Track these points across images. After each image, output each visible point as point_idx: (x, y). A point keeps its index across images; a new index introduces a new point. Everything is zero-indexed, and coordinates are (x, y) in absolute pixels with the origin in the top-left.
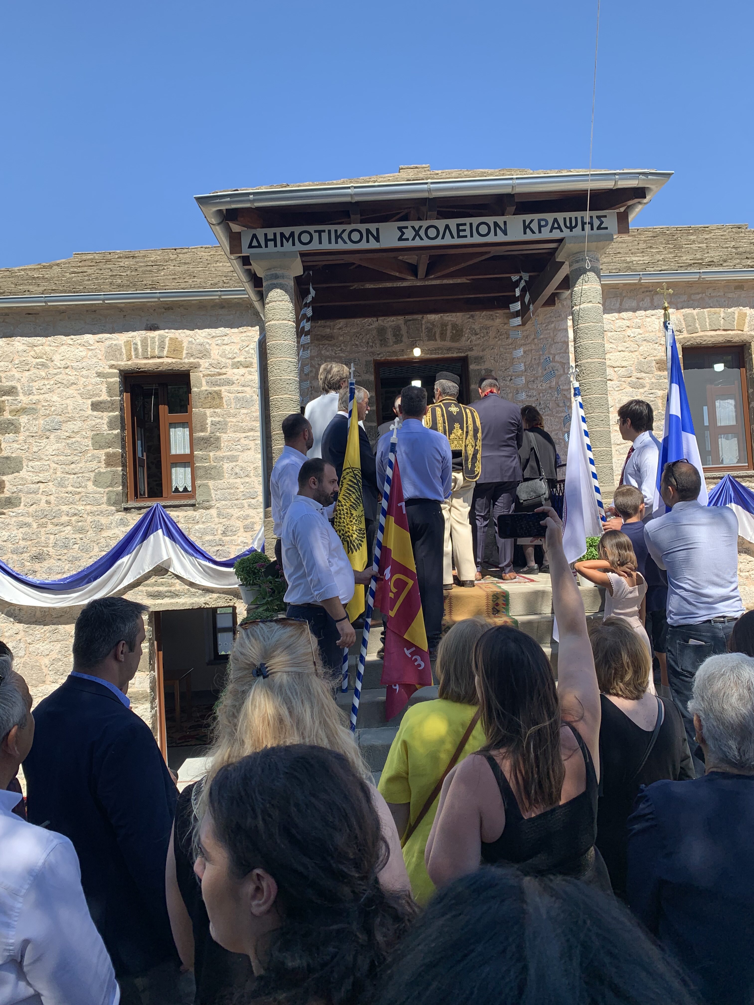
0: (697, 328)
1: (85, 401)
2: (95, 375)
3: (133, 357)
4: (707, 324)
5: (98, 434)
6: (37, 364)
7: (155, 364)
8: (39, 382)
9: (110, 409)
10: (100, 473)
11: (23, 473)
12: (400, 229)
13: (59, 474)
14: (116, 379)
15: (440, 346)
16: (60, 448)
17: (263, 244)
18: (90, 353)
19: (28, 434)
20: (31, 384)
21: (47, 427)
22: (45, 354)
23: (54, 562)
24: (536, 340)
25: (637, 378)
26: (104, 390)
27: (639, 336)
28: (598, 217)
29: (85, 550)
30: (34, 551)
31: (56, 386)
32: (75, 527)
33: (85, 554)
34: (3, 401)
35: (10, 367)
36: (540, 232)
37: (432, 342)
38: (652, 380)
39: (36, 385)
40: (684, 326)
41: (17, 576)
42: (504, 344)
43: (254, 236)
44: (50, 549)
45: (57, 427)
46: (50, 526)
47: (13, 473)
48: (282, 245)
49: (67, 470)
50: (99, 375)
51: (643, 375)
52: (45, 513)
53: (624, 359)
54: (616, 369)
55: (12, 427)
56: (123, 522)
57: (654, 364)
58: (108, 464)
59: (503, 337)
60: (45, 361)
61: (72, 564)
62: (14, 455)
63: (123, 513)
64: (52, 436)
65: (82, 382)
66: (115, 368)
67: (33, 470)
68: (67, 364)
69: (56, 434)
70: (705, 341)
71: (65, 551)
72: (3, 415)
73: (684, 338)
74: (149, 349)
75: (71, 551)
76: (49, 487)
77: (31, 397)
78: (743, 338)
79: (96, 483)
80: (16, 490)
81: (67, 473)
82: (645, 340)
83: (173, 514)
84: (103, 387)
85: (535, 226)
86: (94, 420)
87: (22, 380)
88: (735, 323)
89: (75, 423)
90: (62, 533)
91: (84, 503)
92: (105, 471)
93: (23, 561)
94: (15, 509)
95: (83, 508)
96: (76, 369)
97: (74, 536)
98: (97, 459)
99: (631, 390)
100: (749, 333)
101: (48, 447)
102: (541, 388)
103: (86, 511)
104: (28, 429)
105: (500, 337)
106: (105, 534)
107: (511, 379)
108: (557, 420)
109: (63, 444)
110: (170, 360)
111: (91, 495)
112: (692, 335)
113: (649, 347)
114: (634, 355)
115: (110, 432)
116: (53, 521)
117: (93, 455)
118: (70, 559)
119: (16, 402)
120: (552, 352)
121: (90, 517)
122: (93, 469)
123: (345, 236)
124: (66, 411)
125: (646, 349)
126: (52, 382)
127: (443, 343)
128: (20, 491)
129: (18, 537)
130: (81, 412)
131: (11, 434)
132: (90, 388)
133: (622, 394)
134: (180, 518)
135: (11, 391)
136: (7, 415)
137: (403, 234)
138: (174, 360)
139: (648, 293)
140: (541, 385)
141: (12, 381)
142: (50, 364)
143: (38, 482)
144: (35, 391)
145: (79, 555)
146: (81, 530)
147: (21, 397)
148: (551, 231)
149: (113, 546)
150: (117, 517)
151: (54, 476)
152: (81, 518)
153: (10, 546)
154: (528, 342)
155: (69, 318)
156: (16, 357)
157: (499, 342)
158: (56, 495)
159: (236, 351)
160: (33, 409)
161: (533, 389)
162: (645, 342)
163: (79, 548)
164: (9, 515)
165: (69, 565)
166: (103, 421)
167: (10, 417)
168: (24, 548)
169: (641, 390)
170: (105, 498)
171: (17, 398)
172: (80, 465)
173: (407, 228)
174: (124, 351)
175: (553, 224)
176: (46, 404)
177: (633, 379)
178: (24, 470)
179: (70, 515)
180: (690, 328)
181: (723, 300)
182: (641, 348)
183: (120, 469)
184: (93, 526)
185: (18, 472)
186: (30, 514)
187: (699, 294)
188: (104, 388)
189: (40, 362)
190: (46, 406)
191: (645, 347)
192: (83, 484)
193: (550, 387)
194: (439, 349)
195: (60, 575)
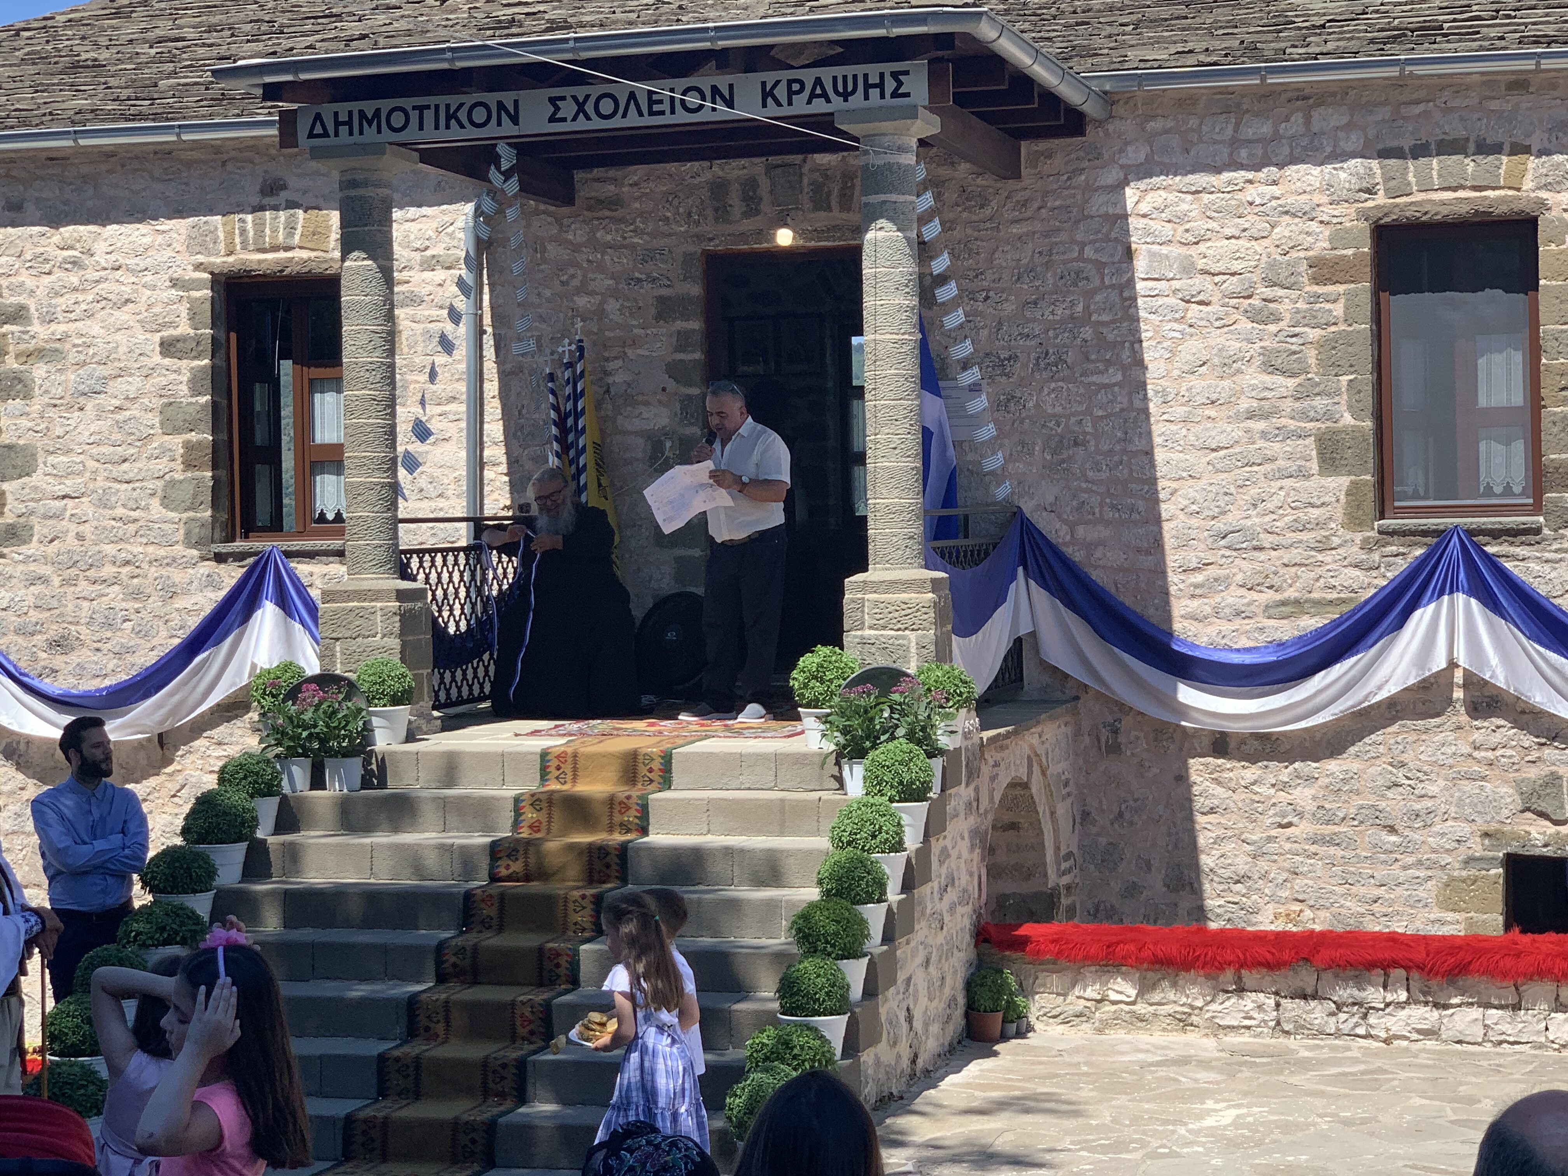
0: (1409, 184)
1: (148, 336)
2: (168, 284)
3: (238, 247)
4: (1434, 173)
5: (171, 404)
6: (65, 261)
7: (277, 262)
8: (67, 296)
9: (194, 353)
10: (173, 483)
11: (36, 479)
12: (553, 100)
13: (101, 483)
14: (206, 291)
15: (839, 222)
16: (104, 429)
17: (331, 131)
18: (160, 239)
19: (47, 400)
20: (53, 301)
21: (81, 387)
22: (79, 241)
23: (90, 653)
24: (1043, 211)
25: (1264, 300)
26: (184, 314)
27: (1274, 203)
28: (895, 75)
29: (142, 633)
30: (54, 631)
31: (100, 305)
32: (127, 586)
33: (143, 641)
34: (4, 335)
35: (17, 266)
36: (790, 103)
37: (823, 214)
38: (1297, 305)
39: (62, 302)
40: (1379, 179)
41: (21, 678)
42: (974, 218)
43: (318, 117)
44: (82, 629)
45: (98, 388)
46: (83, 584)
47: (20, 477)
48: (361, 133)
49: (115, 474)
50: (175, 283)
51: (1280, 292)
52: (76, 558)
53: (1238, 254)
54: (1217, 279)
55: (19, 387)
56: (211, 582)
57: (1304, 266)
58: (189, 465)
59: (973, 203)
60: (79, 255)
61: (120, 659)
62: (21, 442)
63: (213, 564)
64: (89, 407)
65: (144, 298)
66: (204, 270)
67: (55, 472)
68: (117, 260)
69: (97, 402)
70: (1426, 213)
71: (109, 634)
72: (4, 362)
73: (1377, 207)
74: (268, 231)
75: (119, 634)
76: (83, 506)
77: (53, 326)
78: (1517, 206)
79: (166, 501)
80: (24, 510)
81: (116, 480)
82: (1287, 213)
83: (302, 569)
84: (182, 308)
85: (781, 92)
86: (165, 376)
87: (38, 293)
88: (1502, 171)
89: (130, 379)
90: (104, 599)
91: (145, 540)
92: (182, 477)
93: (35, 649)
94: (23, 549)
95: (140, 549)
96: (133, 271)
97: (124, 605)
98: (168, 454)
99: (1250, 325)
100: (1533, 195)
101: (81, 427)
102: (1051, 317)
103: (146, 556)
104: (46, 392)
105: (968, 204)
106: (179, 603)
107: (987, 298)
108: (1082, 390)
109: (110, 422)
110: (305, 254)
111: (157, 526)
112: (1398, 200)
113: (1293, 227)
114: (1258, 246)
115: (193, 400)
116: (88, 573)
117: (161, 446)
118: (116, 650)
119: (26, 337)
120: (1079, 238)
121: (153, 569)
122: (161, 473)
123: (462, 115)
124: (113, 356)
125: (1287, 234)
126: (90, 298)
127: (844, 215)
128: (32, 513)
129: (27, 603)
130: (142, 358)
131: (18, 400)
132: (157, 309)
133: (1229, 336)
134: (315, 577)
135: (18, 315)
136: (11, 363)
137: (557, 109)
138: (313, 254)
139: (1299, 103)
140: (1052, 313)
141: (20, 294)
142: (87, 260)
143: (64, 497)
144: (60, 316)
145: (132, 643)
146: (137, 595)
147: (36, 327)
148: (809, 102)
149: (193, 628)
150: (201, 571)
151: (91, 486)
152: (138, 571)
153: (14, 618)
154: (1025, 215)
155: (123, 166)
156: (28, 246)
157: (965, 215)
158: (95, 523)
159: (430, 233)
160: (57, 350)
161: (1034, 320)
162: (1287, 217)
163: (133, 629)
164: (12, 559)
165: (115, 661)
166: (181, 378)
167: (16, 366)
168: (37, 623)
169: (1273, 328)
170: (182, 532)
171: (29, 328)
172: (139, 465)
173: (563, 98)
174: (221, 235)
175: (814, 89)
176: (79, 341)
177: (1256, 302)
178: (39, 471)
179: (118, 563)
180: (1392, 183)
181: (1476, 116)
182: (1276, 231)
183: (210, 474)
184: (159, 587)
185: (28, 475)
186: (49, 559)
187: (1418, 102)
188: (183, 310)
189: (70, 257)
190: (78, 346)
191: (1286, 228)
192: (143, 503)
193: (1072, 317)
194: (835, 228)
195: (99, 679)
